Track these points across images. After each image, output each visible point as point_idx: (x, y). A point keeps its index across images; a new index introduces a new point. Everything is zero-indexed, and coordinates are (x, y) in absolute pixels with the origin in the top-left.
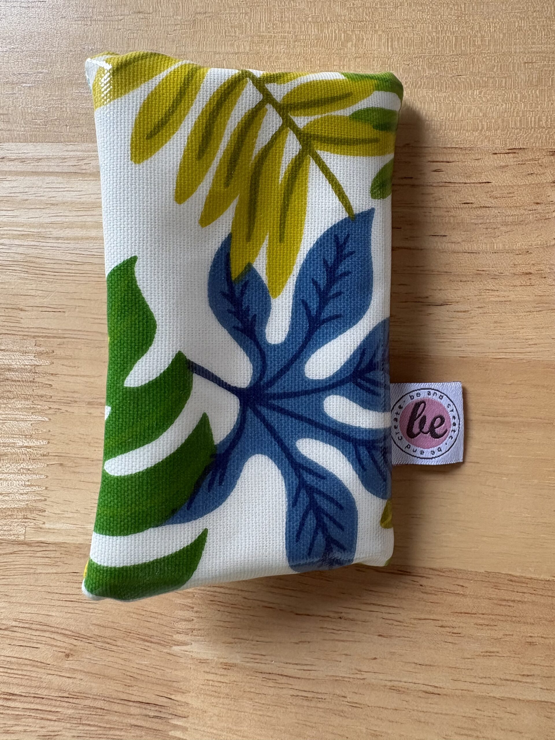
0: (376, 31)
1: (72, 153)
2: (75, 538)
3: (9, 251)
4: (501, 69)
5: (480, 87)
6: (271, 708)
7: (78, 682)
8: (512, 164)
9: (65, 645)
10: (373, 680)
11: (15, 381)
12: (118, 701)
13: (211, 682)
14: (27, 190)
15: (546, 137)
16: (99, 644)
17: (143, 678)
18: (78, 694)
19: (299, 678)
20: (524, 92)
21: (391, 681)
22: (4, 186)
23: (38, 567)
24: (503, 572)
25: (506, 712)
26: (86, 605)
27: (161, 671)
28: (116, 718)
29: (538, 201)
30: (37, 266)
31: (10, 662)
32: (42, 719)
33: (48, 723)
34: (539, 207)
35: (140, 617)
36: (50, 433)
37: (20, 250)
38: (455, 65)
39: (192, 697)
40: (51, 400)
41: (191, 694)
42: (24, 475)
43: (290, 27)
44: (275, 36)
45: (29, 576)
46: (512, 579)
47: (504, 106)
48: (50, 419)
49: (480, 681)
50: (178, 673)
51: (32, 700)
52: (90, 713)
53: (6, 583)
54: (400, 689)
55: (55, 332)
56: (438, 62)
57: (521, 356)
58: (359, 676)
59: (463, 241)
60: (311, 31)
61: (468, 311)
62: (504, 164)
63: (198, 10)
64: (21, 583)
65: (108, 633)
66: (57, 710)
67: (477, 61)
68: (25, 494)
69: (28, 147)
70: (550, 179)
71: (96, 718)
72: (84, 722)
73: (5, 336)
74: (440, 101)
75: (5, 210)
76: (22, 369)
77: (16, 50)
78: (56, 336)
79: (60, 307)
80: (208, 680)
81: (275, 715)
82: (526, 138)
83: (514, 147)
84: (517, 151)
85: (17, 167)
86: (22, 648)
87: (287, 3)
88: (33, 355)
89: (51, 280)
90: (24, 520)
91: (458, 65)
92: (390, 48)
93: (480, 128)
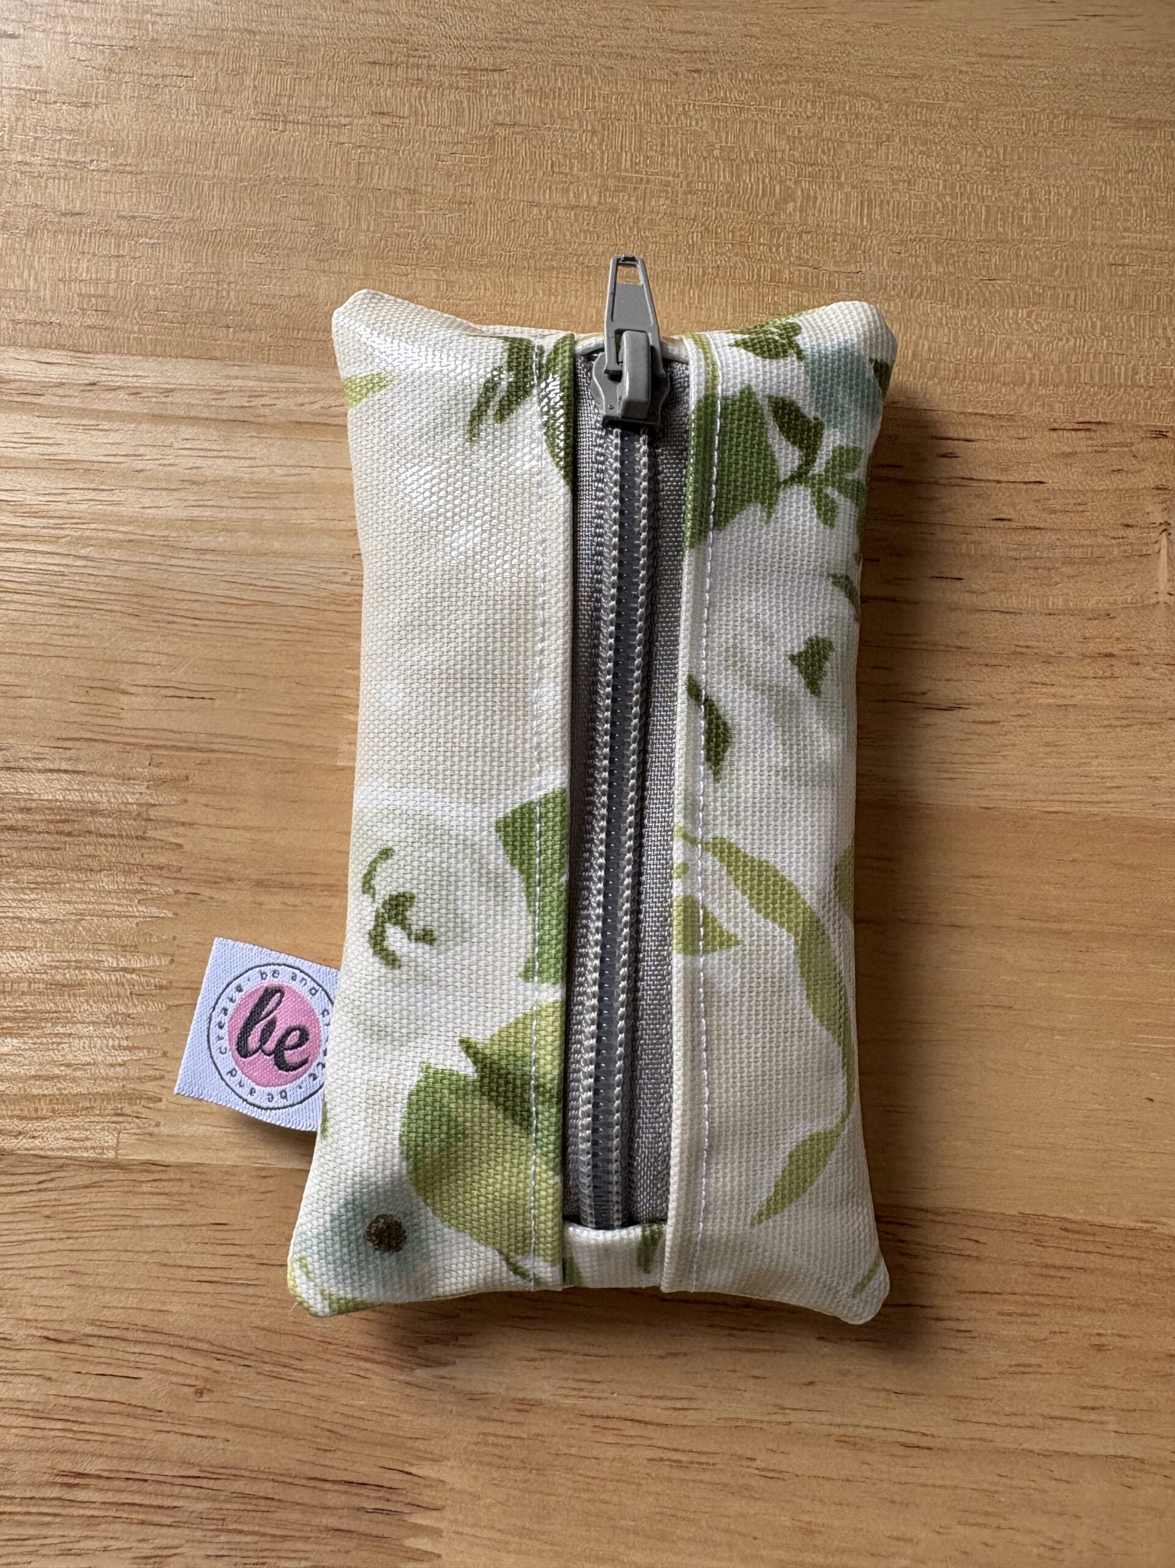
0: (840, 185)
1: (239, 383)
2: (221, 1154)
3: (101, 573)
4: (1067, 272)
5: (1029, 303)
6: (610, 1486)
7: (221, 1446)
8: (1084, 449)
9: (194, 1371)
10: (805, 1426)
11: (105, 836)
12: (304, 1482)
13: (491, 1439)
14: (142, 450)
15: (1145, 404)
16: (267, 1368)
17: (354, 1433)
18: (219, 1471)
19: (666, 1425)
20: (1109, 318)
21: (839, 1425)
22: (93, 440)
23: (145, 1214)
24: (1052, 1215)
25: (1051, 1479)
26: (241, 1290)
27: (391, 1418)
28: (295, 1516)
29: (1130, 522)
30: (159, 604)
31: (78, 1409)
32: (143, 1523)
33: (156, 1530)
34: (1130, 532)
36: (176, 942)
37: (124, 570)
38: (984, 260)
39: (451, 1468)
40: (179, 875)
41: (454, 1462)
42: (118, 1027)
43: (677, 166)
45: (122, 1232)
46: (1068, 1228)
47: (1071, 343)
48: (176, 914)
49: (1005, 1420)
50: (425, 1421)
51: (123, 1484)
52: (243, 1507)
53: (75, 1247)
54: (858, 1440)
56: (954, 251)
57: (1095, 809)
58: (780, 1418)
59: (994, 589)
60: (719, 177)
61: (999, 722)
62: (1069, 450)
63: (500, 118)
64: (106, 1246)
65: (286, 1344)
66: (175, 1504)
67: (1025, 255)
68: (120, 1065)
69: (146, 365)
70: (1152, 482)
71: (254, 1518)
72: (231, 1527)
73: (85, 744)
74: (956, 324)
75: (94, 490)
76: (120, 811)
77: (128, 168)
78: (195, 746)
79: (203, 689)
80: (485, 1434)
81: (616, 1499)
82: (1109, 404)
83: (1087, 419)
84: (1093, 427)
85: (122, 403)
86: (104, 1379)
87: (673, 119)
88: (146, 784)
89: (187, 634)
90: (115, 1119)
91: (990, 260)
92: (865, 220)
93: (1027, 380)
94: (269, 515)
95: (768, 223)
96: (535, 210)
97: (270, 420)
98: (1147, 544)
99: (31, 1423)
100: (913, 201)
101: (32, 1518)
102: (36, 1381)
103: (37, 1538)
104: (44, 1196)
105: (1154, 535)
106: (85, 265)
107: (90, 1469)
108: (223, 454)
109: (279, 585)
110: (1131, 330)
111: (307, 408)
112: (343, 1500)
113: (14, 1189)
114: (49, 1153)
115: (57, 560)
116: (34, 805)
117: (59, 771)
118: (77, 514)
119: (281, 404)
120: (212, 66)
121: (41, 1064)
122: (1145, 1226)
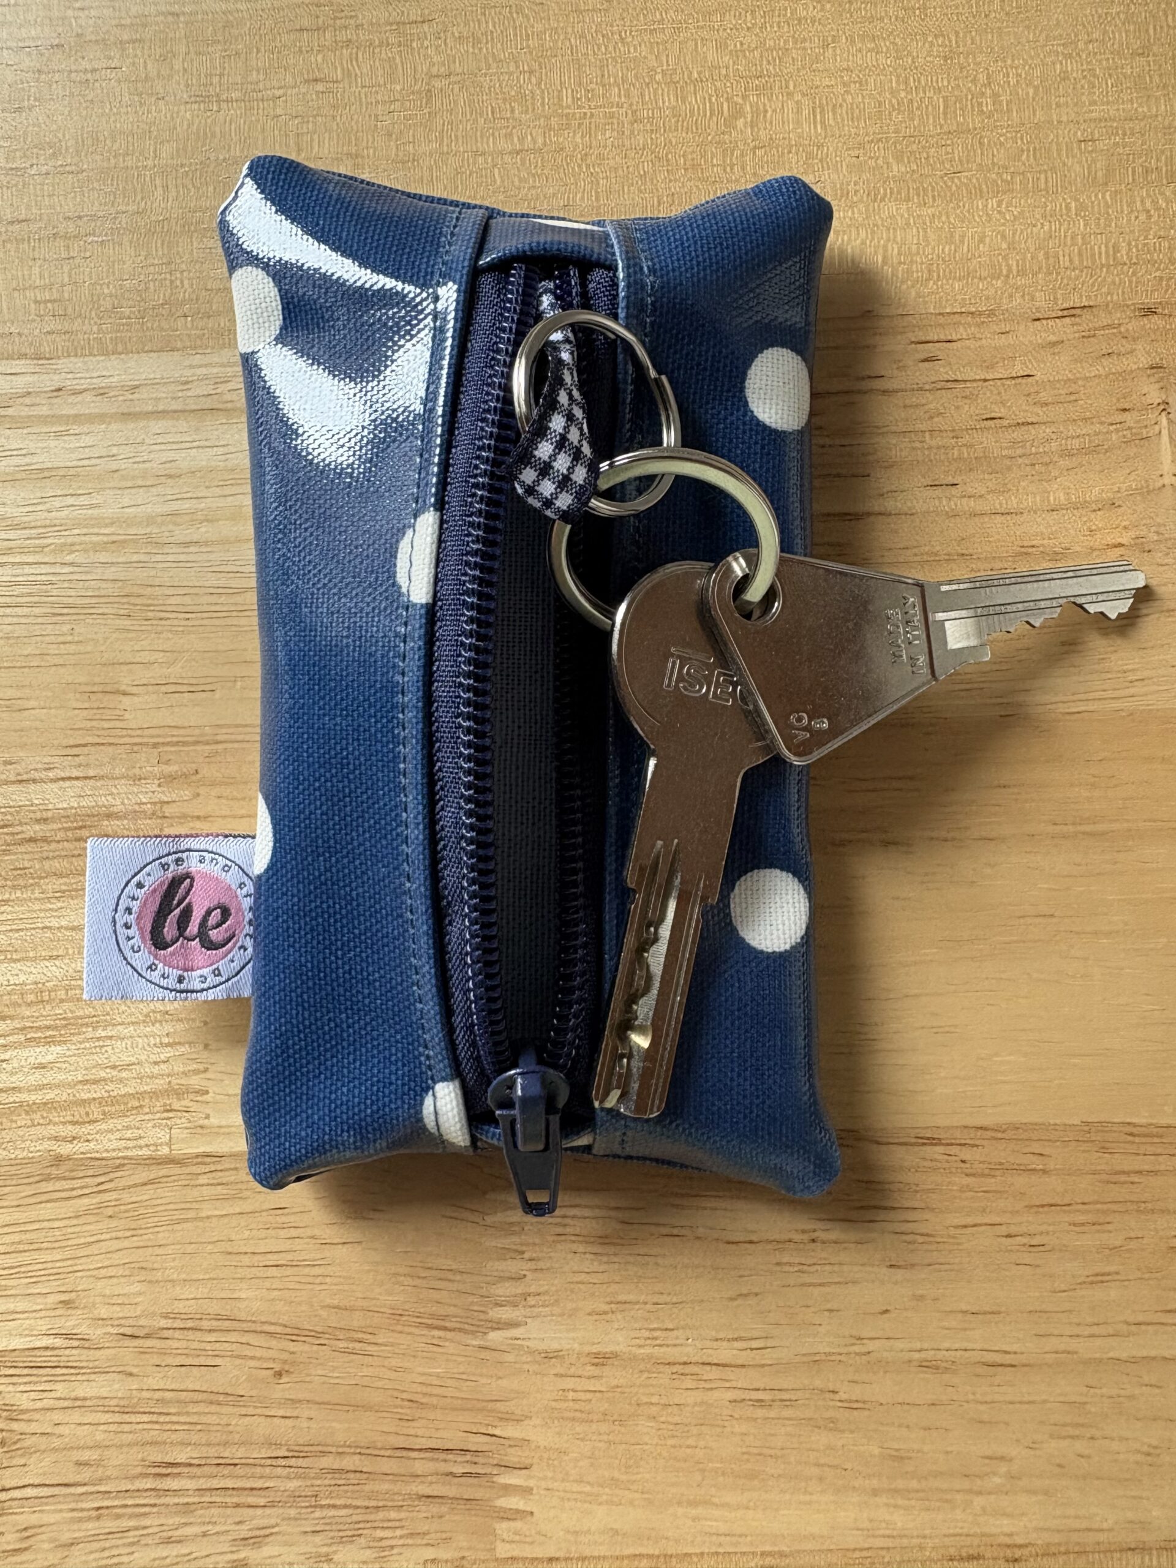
0: (790, 95)
1: (203, 371)
3: (89, 577)
4: (1035, 155)
5: (998, 193)
6: (695, 1430)
7: (305, 1425)
8: (1071, 336)
9: (271, 1354)
10: (885, 1354)
12: (388, 1453)
13: (571, 1395)
14: (114, 450)
15: (1130, 282)
16: (342, 1344)
17: (434, 1401)
18: (306, 1449)
19: (743, 1366)
20: (1083, 198)
21: (920, 1351)
22: (67, 446)
23: (205, 1205)
24: (1115, 1120)
25: (1142, 1385)
26: (307, 1270)
27: (469, 1383)
28: (386, 1486)
29: (1127, 406)
30: (150, 602)
31: (162, 1401)
32: (237, 1506)
33: (251, 1511)
34: (1127, 416)
35: (417, 1282)
37: (110, 573)
38: (947, 153)
39: (535, 1426)
41: (536, 1421)
42: (157, 1025)
43: (620, 96)
44: (592, 115)
45: (185, 1225)
46: (1132, 1132)
47: (1046, 228)
49: (1088, 1331)
50: (504, 1383)
51: (214, 1470)
52: (333, 1482)
53: (141, 1244)
54: (940, 1364)
55: (197, 731)
56: (914, 147)
57: (1117, 705)
58: (856, 1349)
59: (990, 492)
60: (664, 103)
62: (1052, 338)
63: (434, 70)
64: (170, 1241)
65: (357, 1320)
66: (266, 1485)
67: (989, 142)
68: (164, 1062)
69: (109, 364)
70: (1144, 361)
71: (347, 1491)
72: (323, 1502)
73: (93, 748)
74: (925, 224)
75: (72, 495)
76: (135, 811)
77: (68, 168)
78: (201, 739)
79: (202, 681)
80: (564, 1390)
81: (702, 1443)
82: (1093, 285)
83: (1072, 305)
84: (1077, 312)
85: (89, 405)
86: (183, 1368)
87: (611, 48)
88: (157, 782)
89: (180, 629)
90: (166, 1115)
91: (953, 153)
92: (819, 127)
93: (1005, 272)
95: (718, 143)
96: (480, 160)
98: (1146, 426)
99: (118, 1418)
100: (866, 101)
101: (129, 1510)
102: (120, 1376)
103: (136, 1528)
104: (106, 1197)
105: (1152, 416)
106: (36, 270)
107: (182, 1458)
108: (195, 444)
110: (1108, 206)
112: (430, 1467)
113: (75, 1193)
114: (105, 1155)
115: (44, 569)
116: (50, 814)
117: (70, 778)
118: (57, 522)
120: (139, 53)
121: (86, 1069)
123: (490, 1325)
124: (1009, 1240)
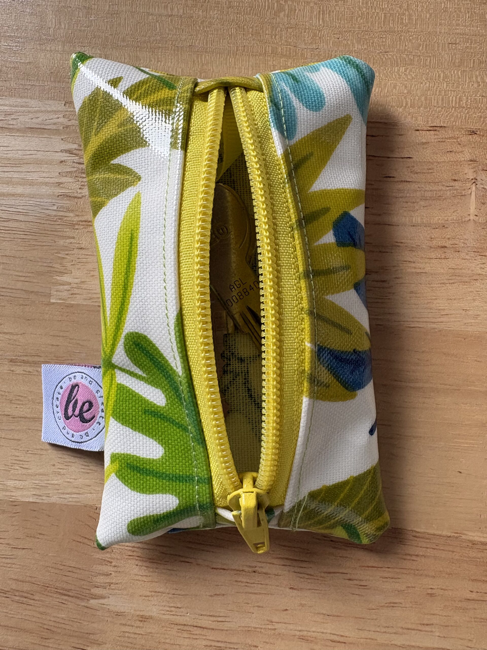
4: (426, 48)
5: (406, 64)
8: (433, 140)
10: (283, 631)
13: (127, 634)
15: (466, 117)
16: (17, 598)
17: (59, 631)
19: (213, 629)
20: (447, 72)
21: (300, 631)
26: (4, 560)
27: (77, 624)
29: (456, 178)
34: (456, 184)
35: (58, 571)
38: (383, 42)
41: (108, 645)
46: (417, 536)
47: (427, 85)
49: (383, 630)
50: (95, 625)
54: (309, 638)
56: (367, 37)
57: (434, 325)
58: (270, 627)
59: (385, 213)
61: (386, 281)
62: (424, 141)
65: (26, 587)
67: (404, 39)
70: (468, 156)
80: (124, 632)
82: (447, 116)
83: (435, 125)
84: (438, 129)
91: (386, 42)
92: (321, 21)
93: (404, 105)
94: (16, 175)
95: (270, 23)
96: (150, 17)
97: (16, 127)
98: (464, 190)
100: (346, 11)
105: (468, 185)
109: (21, 211)
110: (459, 78)
111: (34, 120)
119: (22, 119)
122: (456, 535)
123: (91, 596)
124: (351, 582)
